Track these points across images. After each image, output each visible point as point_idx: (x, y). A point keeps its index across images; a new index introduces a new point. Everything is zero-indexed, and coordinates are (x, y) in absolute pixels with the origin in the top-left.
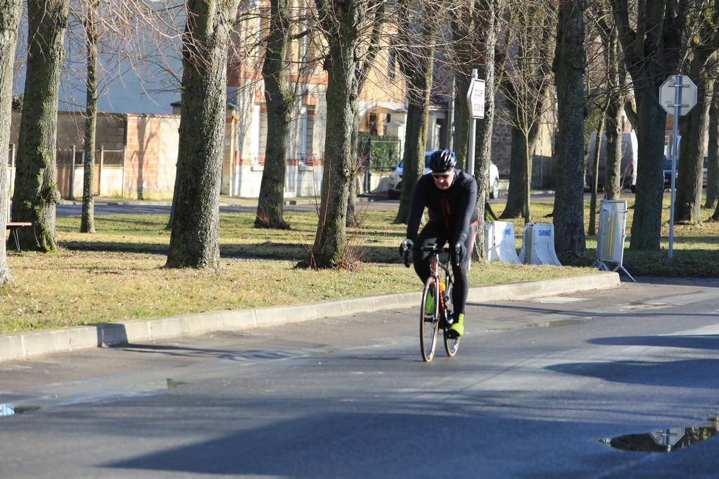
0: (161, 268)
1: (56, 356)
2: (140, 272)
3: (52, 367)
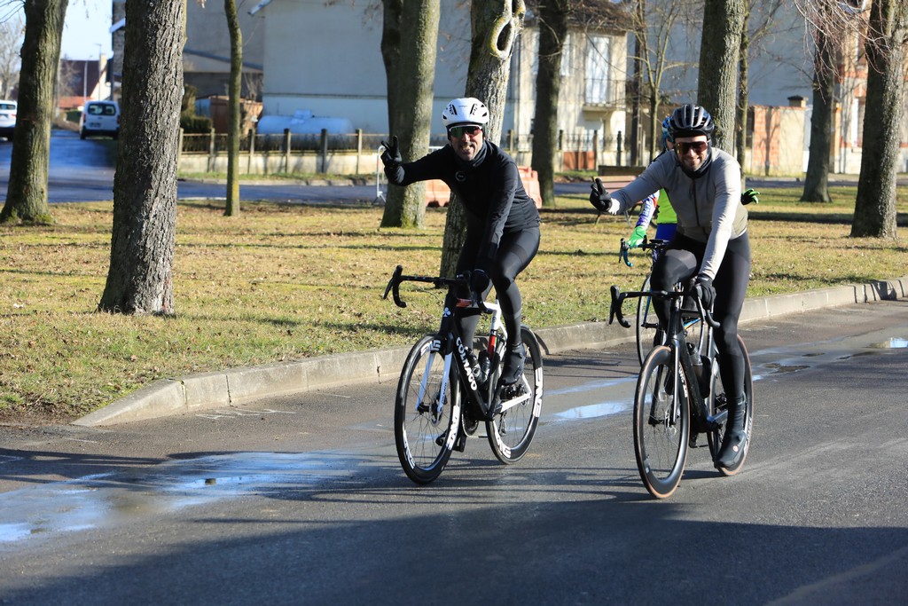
0: (847, 237)
1: (793, 317)
2: (830, 241)
3: (795, 327)
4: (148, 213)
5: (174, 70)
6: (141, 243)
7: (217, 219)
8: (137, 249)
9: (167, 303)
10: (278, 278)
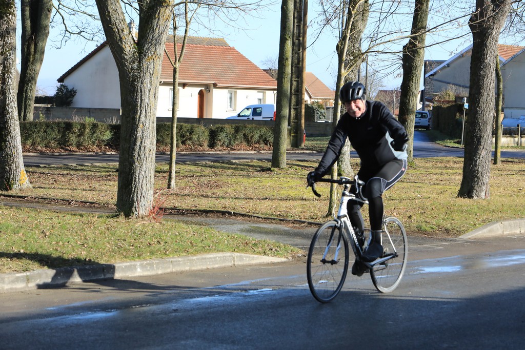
4: (480, 156)
5: (491, 95)
6: (476, 169)
8: (474, 171)
9: (487, 195)
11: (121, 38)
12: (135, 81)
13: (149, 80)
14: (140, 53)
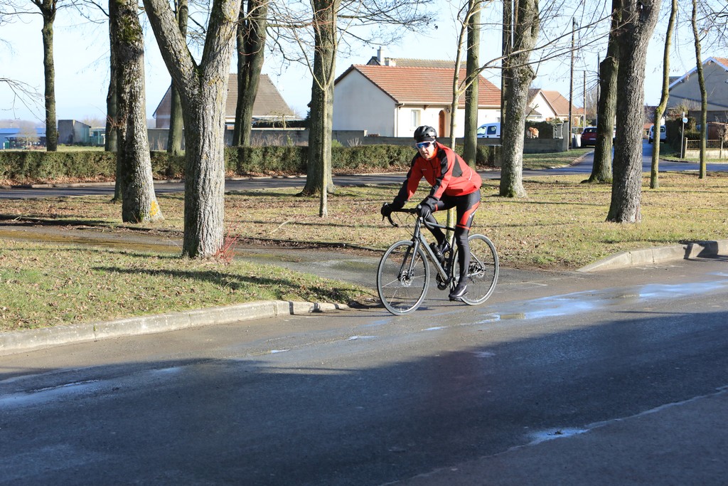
4: (628, 176)
5: (640, 111)
6: (625, 190)
7: (695, 180)
8: (623, 193)
9: (638, 218)
10: (705, 207)
11: (178, 61)
12: (196, 108)
13: (211, 106)
14: (200, 77)
